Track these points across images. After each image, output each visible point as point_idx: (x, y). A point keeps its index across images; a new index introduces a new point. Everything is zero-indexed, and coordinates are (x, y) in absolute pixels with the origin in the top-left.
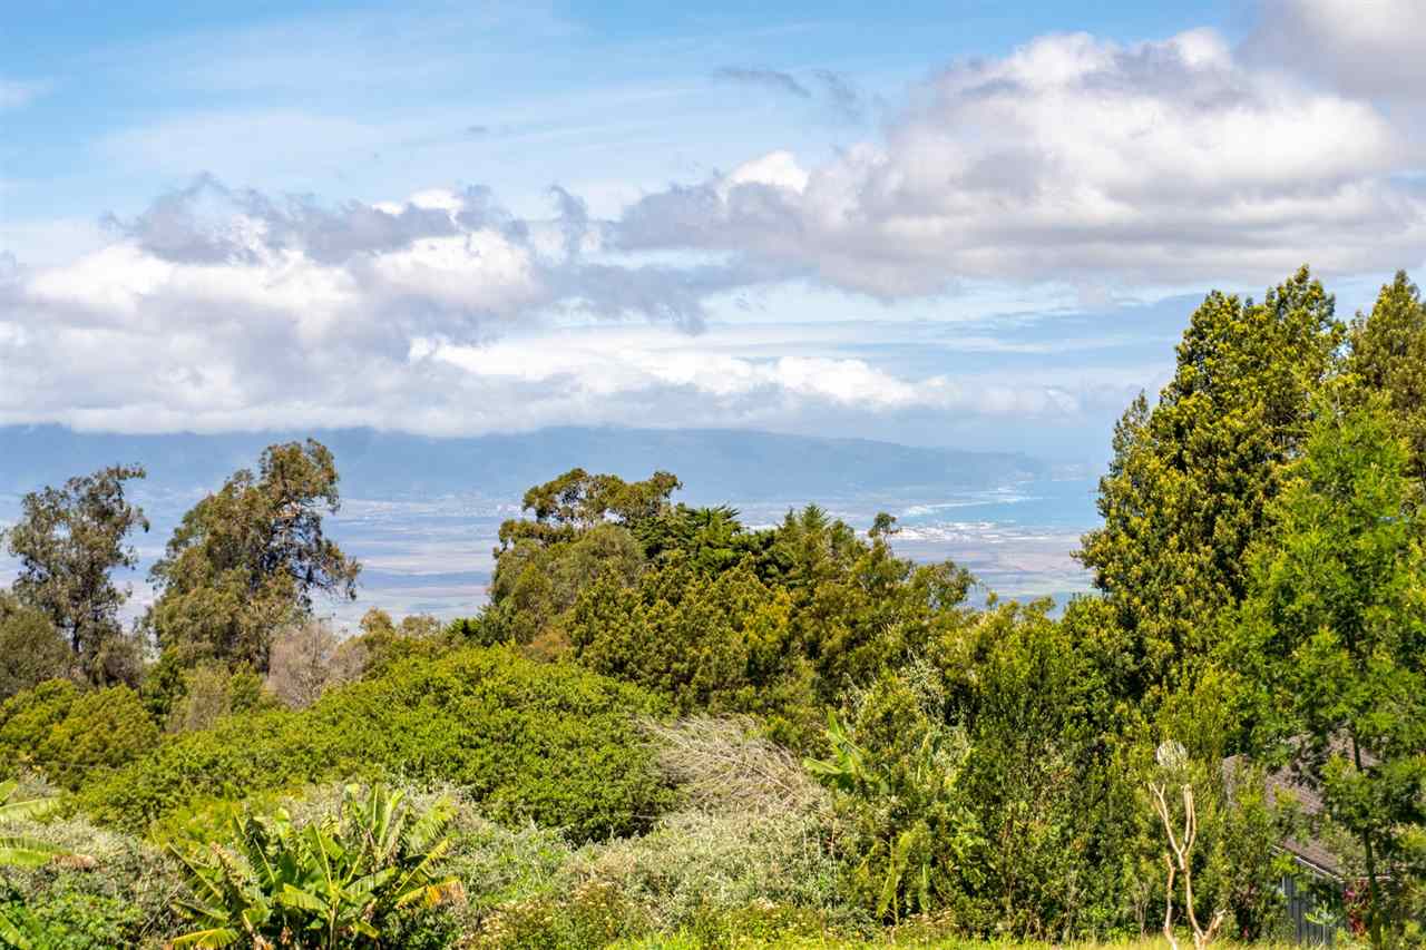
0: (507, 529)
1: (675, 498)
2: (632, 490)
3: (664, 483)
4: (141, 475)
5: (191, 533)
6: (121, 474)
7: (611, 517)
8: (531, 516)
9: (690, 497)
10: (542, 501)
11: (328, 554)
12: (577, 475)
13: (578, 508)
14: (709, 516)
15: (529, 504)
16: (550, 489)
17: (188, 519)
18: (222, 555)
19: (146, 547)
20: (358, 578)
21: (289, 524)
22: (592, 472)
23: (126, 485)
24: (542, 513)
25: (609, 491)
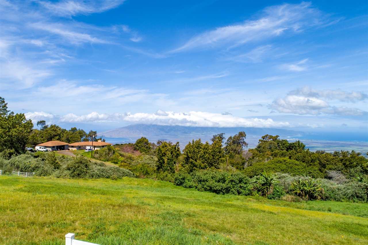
0: (260, 140)
1: (279, 138)
2: (274, 137)
3: (277, 136)
4: (225, 134)
5: (229, 140)
6: (223, 134)
7: (271, 139)
8: (262, 139)
9: (281, 138)
10: (263, 138)
11: (244, 142)
12: (267, 135)
13: (267, 138)
14: (284, 140)
15: (262, 138)
16: (265, 136)
17: (229, 138)
18: (234, 142)
19: (225, 141)
20: (248, 145)
21: (241, 140)
22: (269, 135)
23: (223, 135)
24: (263, 139)
25: (271, 137)
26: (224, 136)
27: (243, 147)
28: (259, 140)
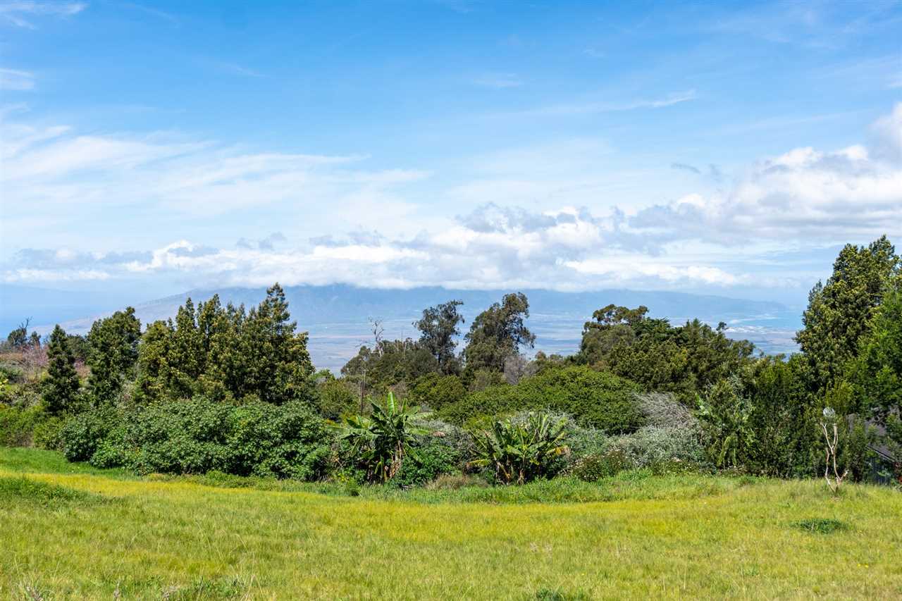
0: (587, 325)
1: (647, 315)
2: (631, 312)
3: (643, 310)
4: (462, 304)
5: (478, 324)
6: (456, 303)
7: (624, 321)
8: (595, 320)
9: (652, 315)
10: (599, 315)
11: (525, 332)
12: (612, 306)
13: (612, 318)
14: (658, 322)
15: (594, 316)
16: (602, 311)
17: (477, 319)
18: (489, 332)
19: (464, 328)
20: (535, 340)
21: (512, 321)
22: (617, 305)
23: (457, 307)
24: (599, 319)
25: (623, 312)
26: (460, 311)
27: (520, 345)
28: (584, 324)
